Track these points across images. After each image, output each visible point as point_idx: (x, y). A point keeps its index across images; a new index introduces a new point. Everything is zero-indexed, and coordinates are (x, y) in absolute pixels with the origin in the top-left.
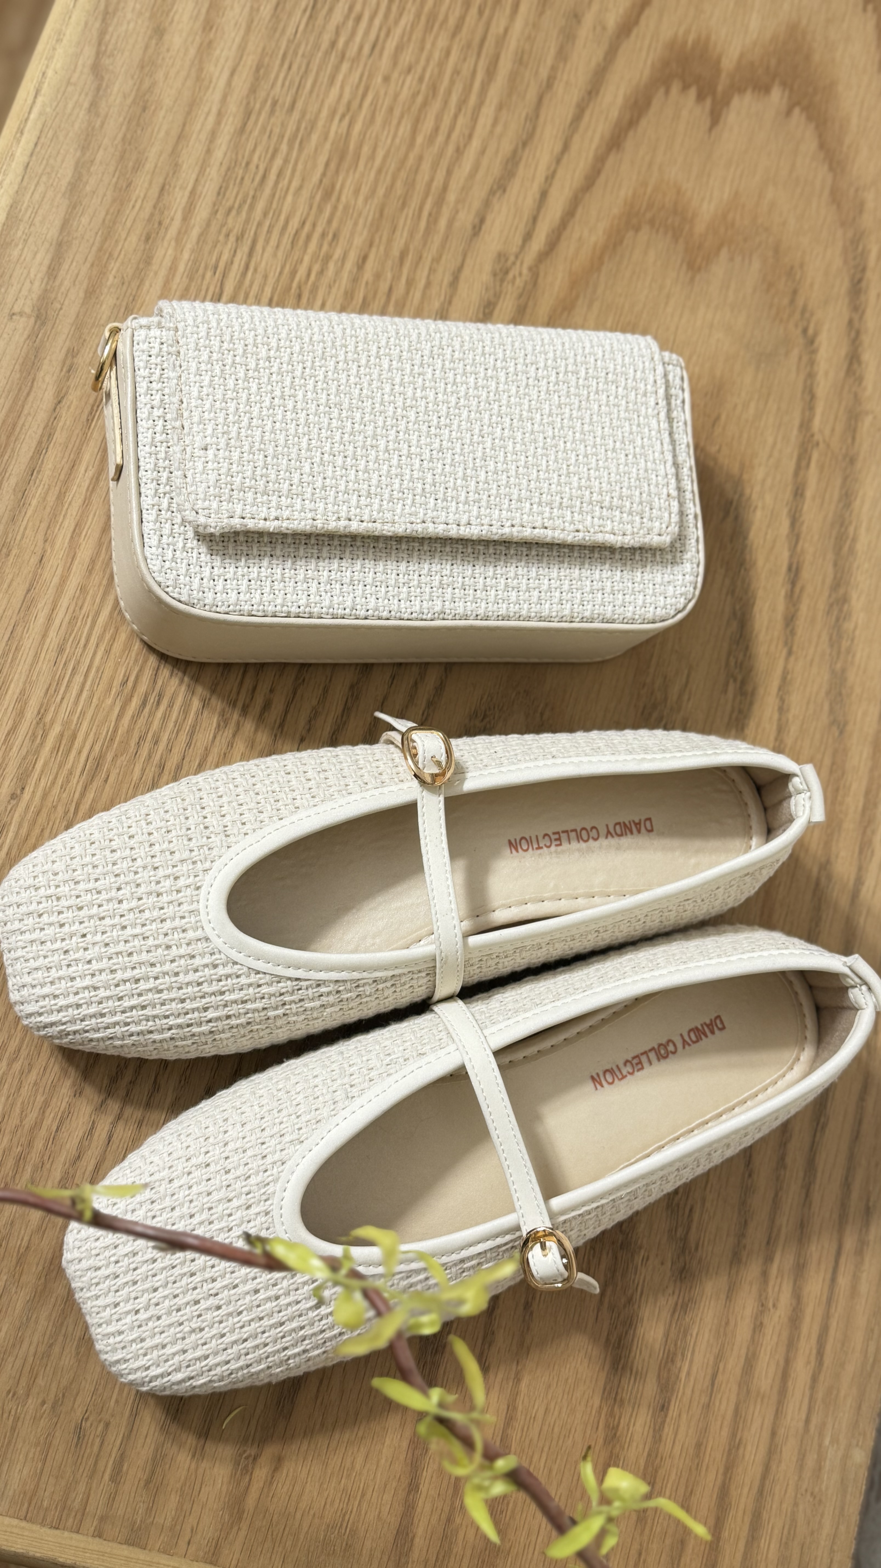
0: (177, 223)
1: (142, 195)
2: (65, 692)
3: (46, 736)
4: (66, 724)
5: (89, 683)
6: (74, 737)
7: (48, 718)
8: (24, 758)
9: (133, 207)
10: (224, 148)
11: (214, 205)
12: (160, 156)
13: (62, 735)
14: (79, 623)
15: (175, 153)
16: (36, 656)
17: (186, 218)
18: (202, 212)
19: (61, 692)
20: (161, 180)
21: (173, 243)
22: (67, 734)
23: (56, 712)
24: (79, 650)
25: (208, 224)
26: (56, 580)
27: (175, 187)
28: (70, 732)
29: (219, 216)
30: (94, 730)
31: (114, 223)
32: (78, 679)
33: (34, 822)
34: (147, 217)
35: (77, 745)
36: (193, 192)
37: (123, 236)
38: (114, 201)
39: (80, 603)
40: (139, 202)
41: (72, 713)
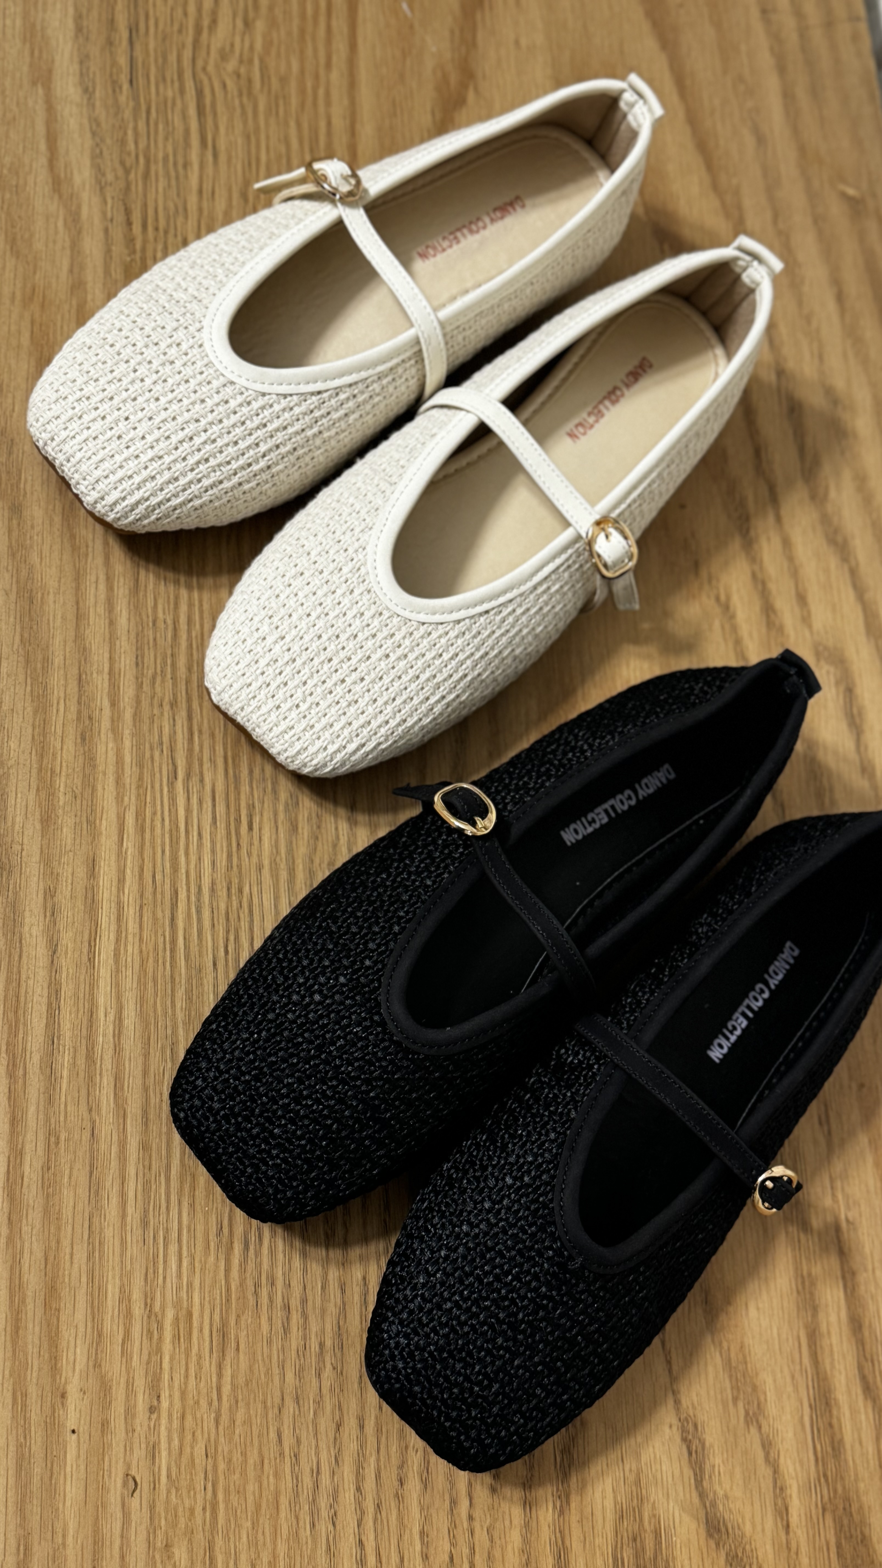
0: (107, 712)
1: (62, 695)
2: (165, 1269)
3: (162, 1328)
4: (177, 1305)
5: (185, 1248)
6: (190, 1314)
7: (157, 1307)
8: (148, 1363)
9: (58, 711)
10: (125, 614)
11: (137, 678)
12: (65, 646)
13: (177, 1319)
14: (154, 1187)
15: (79, 637)
16: (123, 1242)
17: (113, 704)
18: (128, 692)
19: (161, 1271)
20: (75, 671)
21: (110, 735)
22: (183, 1314)
23: (163, 1295)
24: (163, 1217)
25: (138, 702)
26: (114, 1149)
27: (92, 674)
28: (184, 1312)
29: (146, 688)
30: (207, 1299)
31: (45, 736)
32: (173, 1248)
33: (183, 1429)
34: (75, 717)
35: (195, 1324)
36: (111, 672)
37: (59, 746)
38: (36, 712)
39: (147, 1163)
40: (62, 701)
41: (179, 1288)
